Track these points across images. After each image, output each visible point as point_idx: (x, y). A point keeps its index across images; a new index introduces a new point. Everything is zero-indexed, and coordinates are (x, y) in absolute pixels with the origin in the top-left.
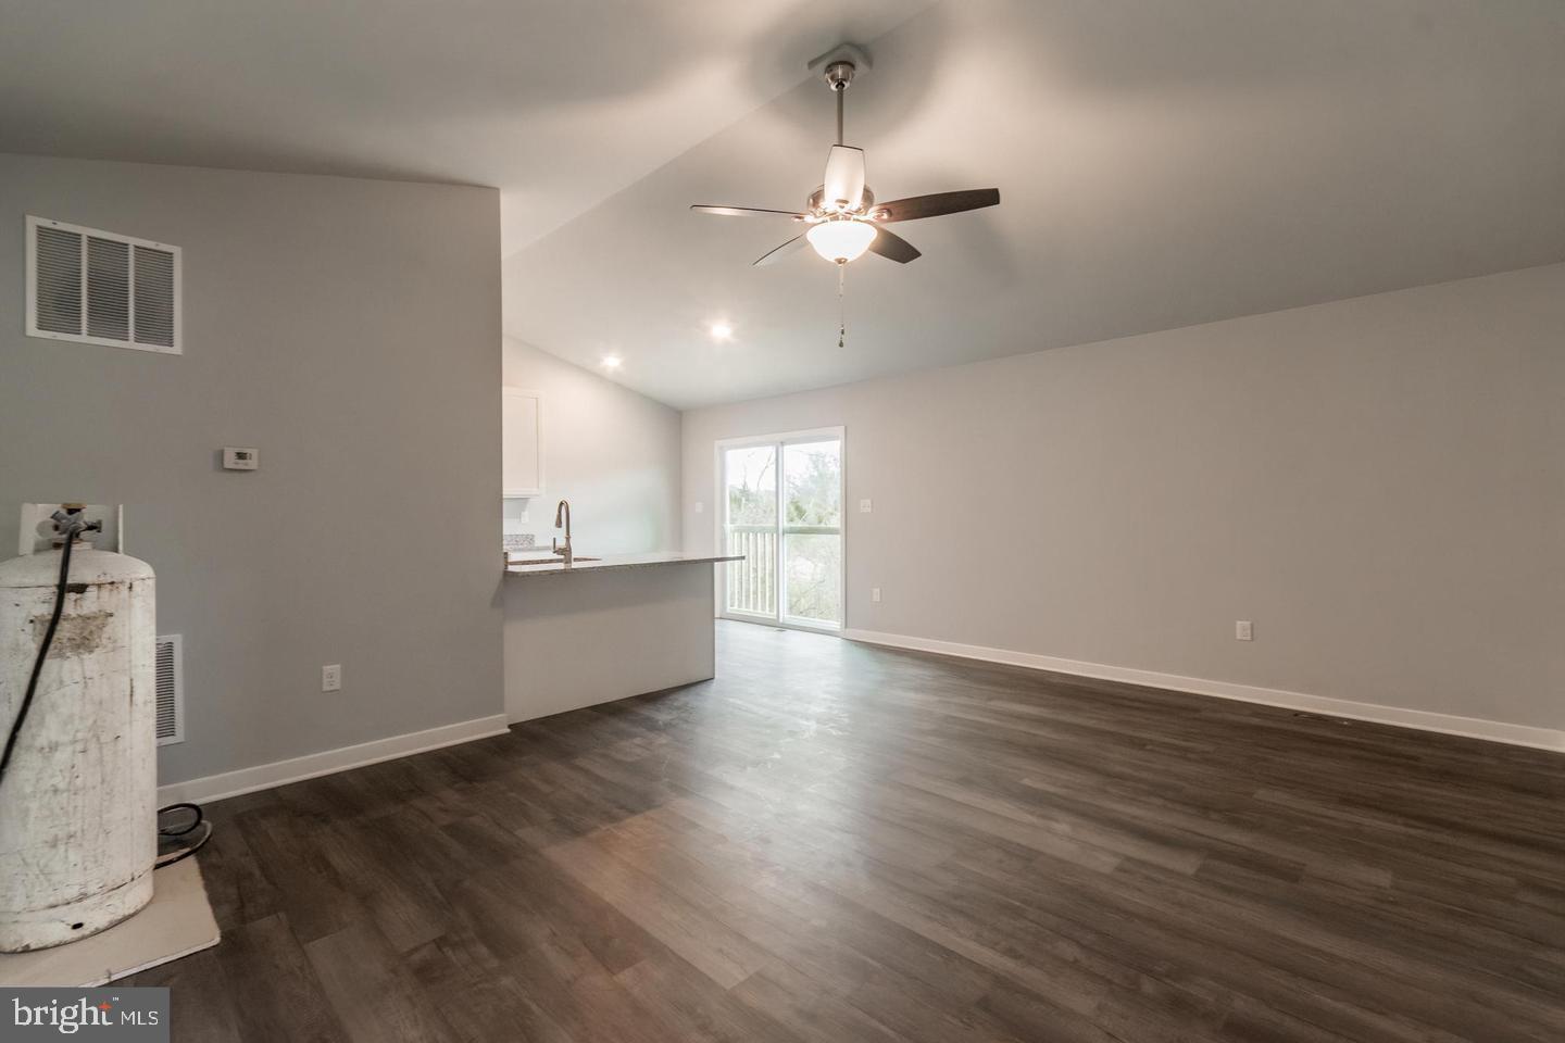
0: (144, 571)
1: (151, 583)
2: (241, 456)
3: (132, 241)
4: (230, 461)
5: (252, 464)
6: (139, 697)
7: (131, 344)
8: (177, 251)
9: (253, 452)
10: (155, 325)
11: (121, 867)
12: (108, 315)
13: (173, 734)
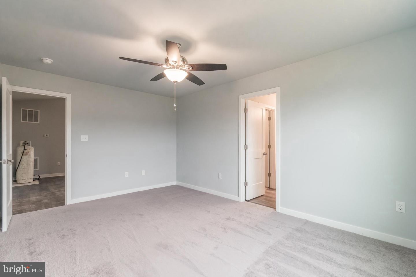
0: (33, 148)
1: (33, 149)
2: (47, 135)
3: (33, 110)
4: (45, 136)
5: (48, 136)
6: (32, 160)
7: (33, 122)
8: (39, 111)
9: (48, 135)
10: (36, 120)
11: (29, 177)
12: (31, 119)
13: (37, 169)
